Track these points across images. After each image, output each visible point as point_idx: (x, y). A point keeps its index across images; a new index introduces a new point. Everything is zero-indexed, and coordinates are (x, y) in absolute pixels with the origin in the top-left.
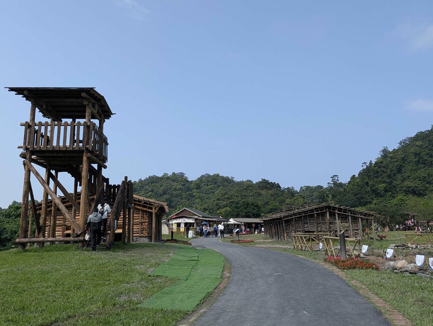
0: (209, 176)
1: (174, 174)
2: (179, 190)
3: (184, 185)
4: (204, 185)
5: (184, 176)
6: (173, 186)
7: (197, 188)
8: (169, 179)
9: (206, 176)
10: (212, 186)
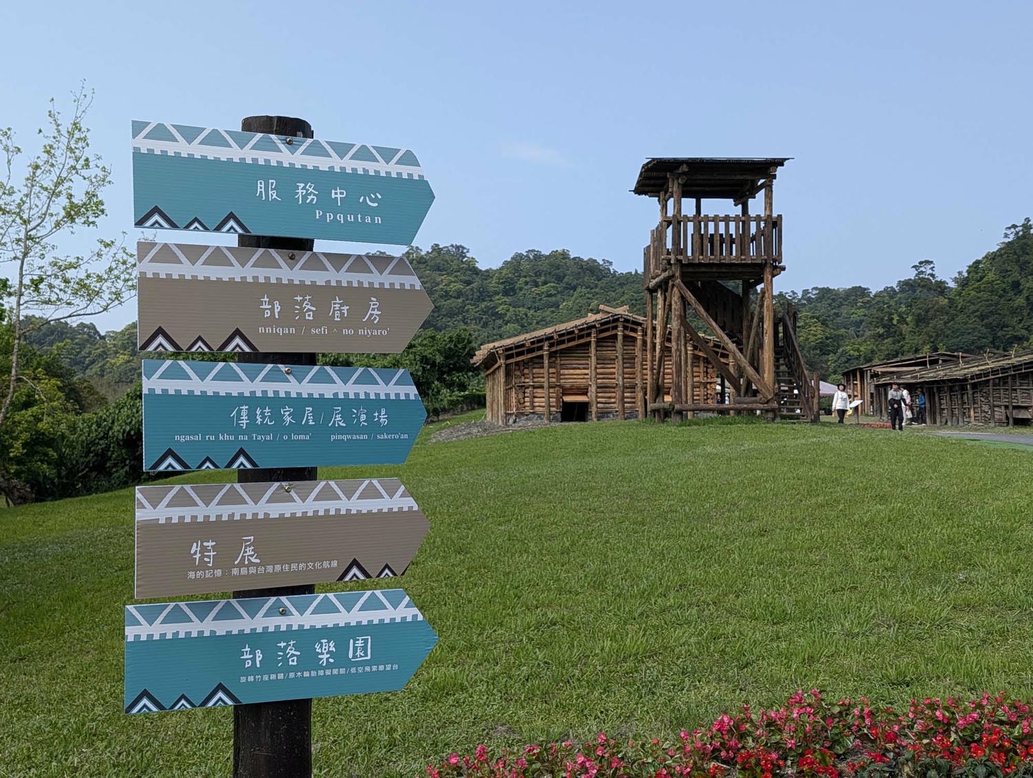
0: (538, 256)
1: (436, 248)
2: (455, 297)
3: (468, 283)
4: (526, 283)
5: (465, 256)
6: (438, 284)
7: (506, 293)
8: (424, 263)
9: (531, 257)
10: (552, 287)
